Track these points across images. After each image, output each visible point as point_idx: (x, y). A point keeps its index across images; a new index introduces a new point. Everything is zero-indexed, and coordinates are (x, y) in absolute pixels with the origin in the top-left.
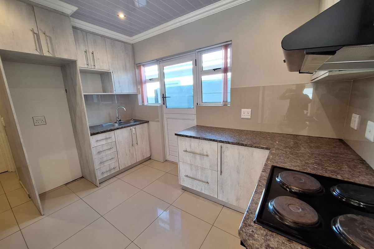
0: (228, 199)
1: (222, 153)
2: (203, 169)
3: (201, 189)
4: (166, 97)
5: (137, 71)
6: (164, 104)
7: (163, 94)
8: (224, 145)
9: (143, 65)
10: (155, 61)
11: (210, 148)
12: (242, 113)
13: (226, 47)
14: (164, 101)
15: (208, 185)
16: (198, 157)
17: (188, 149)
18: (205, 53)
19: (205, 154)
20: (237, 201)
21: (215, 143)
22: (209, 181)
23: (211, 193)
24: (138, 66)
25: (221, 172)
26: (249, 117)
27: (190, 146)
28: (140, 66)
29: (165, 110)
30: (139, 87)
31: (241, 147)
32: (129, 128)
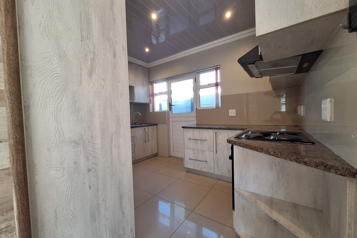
0: (222, 172)
1: (217, 137)
2: (203, 151)
3: (202, 168)
4: (172, 105)
5: (150, 86)
6: (170, 110)
7: (170, 103)
8: (218, 131)
9: (155, 83)
10: (165, 79)
11: (208, 134)
12: (230, 113)
13: (216, 69)
14: (170, 108)
15: (207, 164)
16: (199, 142)
17: (192, 138)
18: (202, 73)
19: (204, 139)
20: (228, 172)
21: (212, 131)
22: (208, 160)
23: (209, 170)
24: (151, 83)
25: (216, 152)
26: (235, 115)
27: (193, 135)
28: (153, 83)
29: (171, 115)
30: (151, 98)
31: (229, 131)
32: (143, 128)
